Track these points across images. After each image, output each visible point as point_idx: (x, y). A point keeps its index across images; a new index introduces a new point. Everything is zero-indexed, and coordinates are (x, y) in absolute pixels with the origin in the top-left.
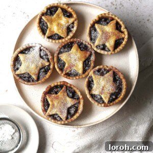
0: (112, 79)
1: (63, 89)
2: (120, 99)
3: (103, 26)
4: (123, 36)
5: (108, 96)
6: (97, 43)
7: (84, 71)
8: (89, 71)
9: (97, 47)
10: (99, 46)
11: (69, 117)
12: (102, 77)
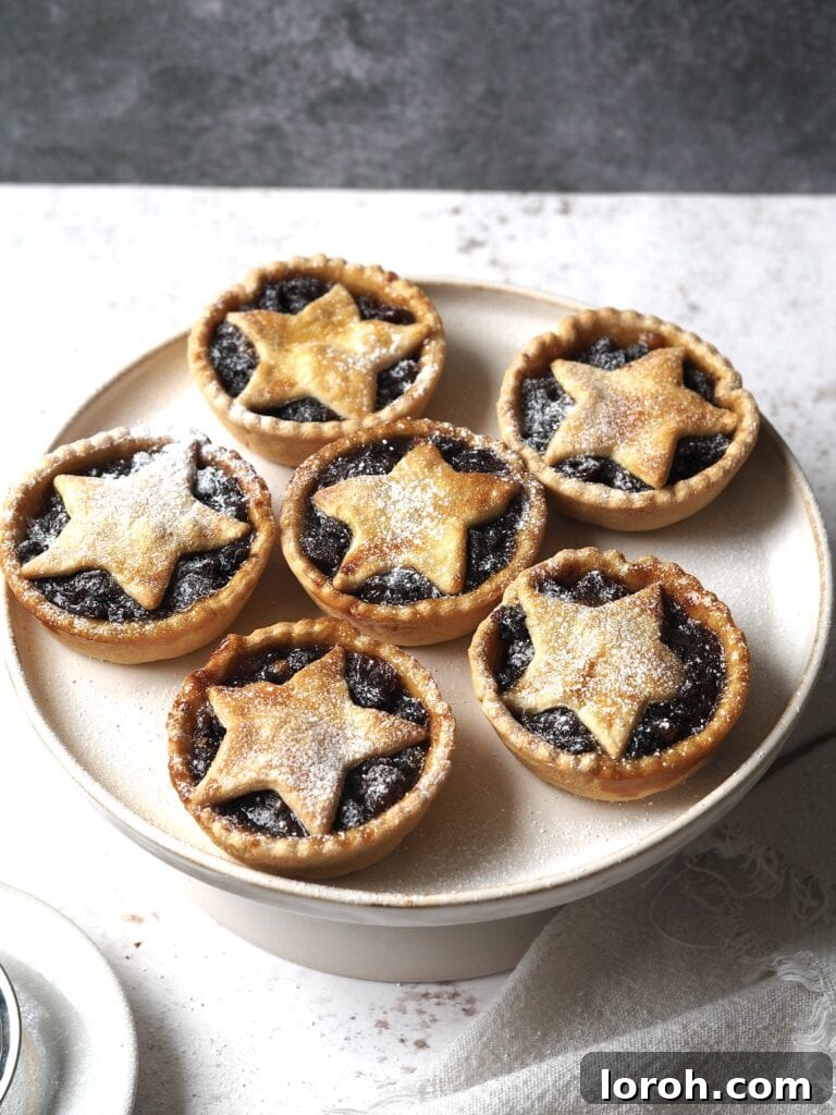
0: (651, 625)
1: (327, 659)
2: (704, 736)
3: (598, 372)
4: (728, 420)
5: (628, 710)
6: (558, 444)
7: (471, 577)
8: (502, 576)
9: (558, 464)
10: (575, 465)
11: (352, 811)
12: (586, 613)
